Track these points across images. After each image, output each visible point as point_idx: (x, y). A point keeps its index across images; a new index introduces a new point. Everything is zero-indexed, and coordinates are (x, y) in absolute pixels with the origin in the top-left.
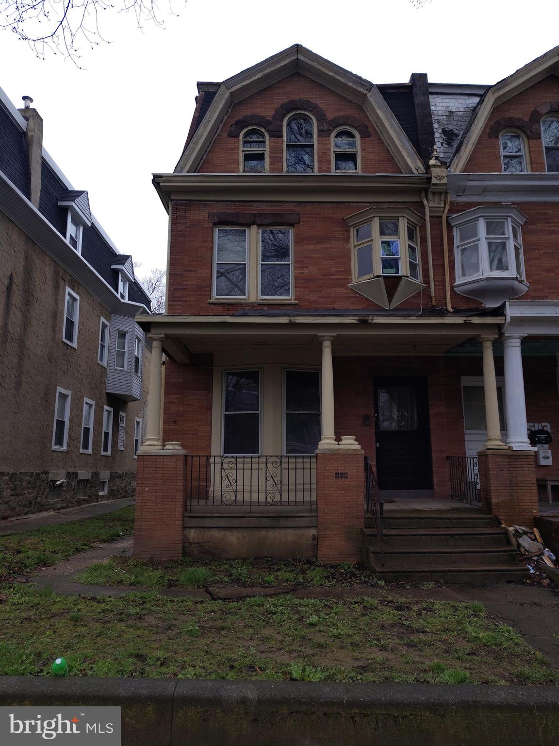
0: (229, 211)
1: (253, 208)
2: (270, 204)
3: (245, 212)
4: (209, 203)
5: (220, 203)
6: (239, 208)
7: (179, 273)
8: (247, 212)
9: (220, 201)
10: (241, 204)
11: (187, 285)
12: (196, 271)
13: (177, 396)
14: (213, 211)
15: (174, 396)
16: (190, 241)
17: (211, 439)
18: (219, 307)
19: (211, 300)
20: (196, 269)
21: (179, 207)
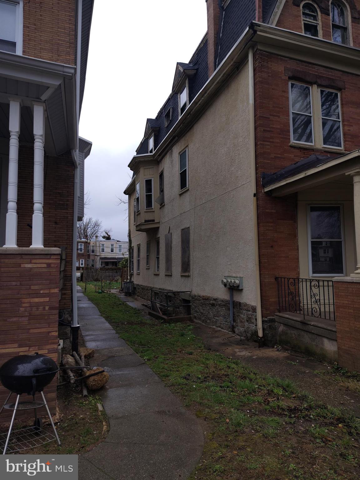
0: (299, 69)
1: (314, 70)
2: (325, 69)
3: (310, 72)
4: (284, 58)
5: (292, 61)
6: (305, 67)
7: (266, 116)
8: (311, 72)
9: (291, 58)
10: (306, 64)
11: (273, 128)
12: (279, 117)
13: (272, 224)
14: (288, 66)
15: (269, 224)
16: (273, 89)
17: (298, 262)
18: (297, 151)
19: (291, 144)
20: (279, 115)
21: (263, 57)
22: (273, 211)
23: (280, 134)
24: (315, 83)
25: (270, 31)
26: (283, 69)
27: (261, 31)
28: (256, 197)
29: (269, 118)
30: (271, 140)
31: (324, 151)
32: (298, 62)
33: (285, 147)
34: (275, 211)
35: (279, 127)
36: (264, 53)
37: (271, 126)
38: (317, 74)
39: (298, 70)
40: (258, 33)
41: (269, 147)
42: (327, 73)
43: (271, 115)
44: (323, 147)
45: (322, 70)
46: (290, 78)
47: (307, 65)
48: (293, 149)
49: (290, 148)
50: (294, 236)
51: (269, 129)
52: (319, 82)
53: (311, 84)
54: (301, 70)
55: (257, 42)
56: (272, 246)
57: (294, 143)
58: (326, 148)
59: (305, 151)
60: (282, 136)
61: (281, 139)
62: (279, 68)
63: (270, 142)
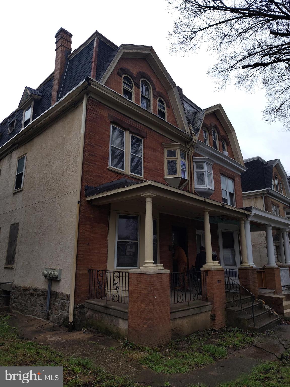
1: (128, 121)
4: (108, 108)
5: (114, 111)
6: (122, 117)
7: (92, 145)
8: (126, 122)
9: (113, 109)
11: (97, 154)
14: (111, 114)
16: (99, 127)
17: (107, 257)
18: (113, 173)
19: (108, 168)
20: (102, 146)
21: (94, 103)
22: (92, 216)
23: (101, 159)
24: (128, 130)
25: (100, 87)
26: (107, 115)
27: (94, 85)
28: (79, 204)
29: (94, 146)
30: (95, 163)
31: (131, 177)
32: (118, 113)
33: (104, 169)
34: (93, 216)
35: (101, 154)
36: (95, 100)
37: (96, 152)
38: (130, 124)
39: (117, 118)
40: (91, 85)
41: (93, 167)
42: (136, 125)
43: (96, 145)
44: (130, 174)
45: (133, 122)
46: (112, 122)
47: (124, 116)
48: (109, 172)
49: (108, 170)
50: (106, 236)
51: (93, 154)
52: (131, 130)
53: (126, 129)
54: (120, 119)
55: (90, 91)
56: (88, 244)
57: (111, 168)
58: (132, 175)
59: (118, 175)
60: (103, 161)
61: (102, 163)
62: (105, 113)
63: (94, 164)
